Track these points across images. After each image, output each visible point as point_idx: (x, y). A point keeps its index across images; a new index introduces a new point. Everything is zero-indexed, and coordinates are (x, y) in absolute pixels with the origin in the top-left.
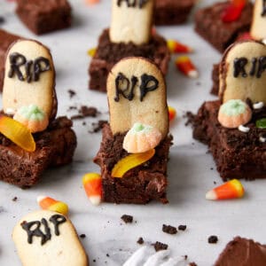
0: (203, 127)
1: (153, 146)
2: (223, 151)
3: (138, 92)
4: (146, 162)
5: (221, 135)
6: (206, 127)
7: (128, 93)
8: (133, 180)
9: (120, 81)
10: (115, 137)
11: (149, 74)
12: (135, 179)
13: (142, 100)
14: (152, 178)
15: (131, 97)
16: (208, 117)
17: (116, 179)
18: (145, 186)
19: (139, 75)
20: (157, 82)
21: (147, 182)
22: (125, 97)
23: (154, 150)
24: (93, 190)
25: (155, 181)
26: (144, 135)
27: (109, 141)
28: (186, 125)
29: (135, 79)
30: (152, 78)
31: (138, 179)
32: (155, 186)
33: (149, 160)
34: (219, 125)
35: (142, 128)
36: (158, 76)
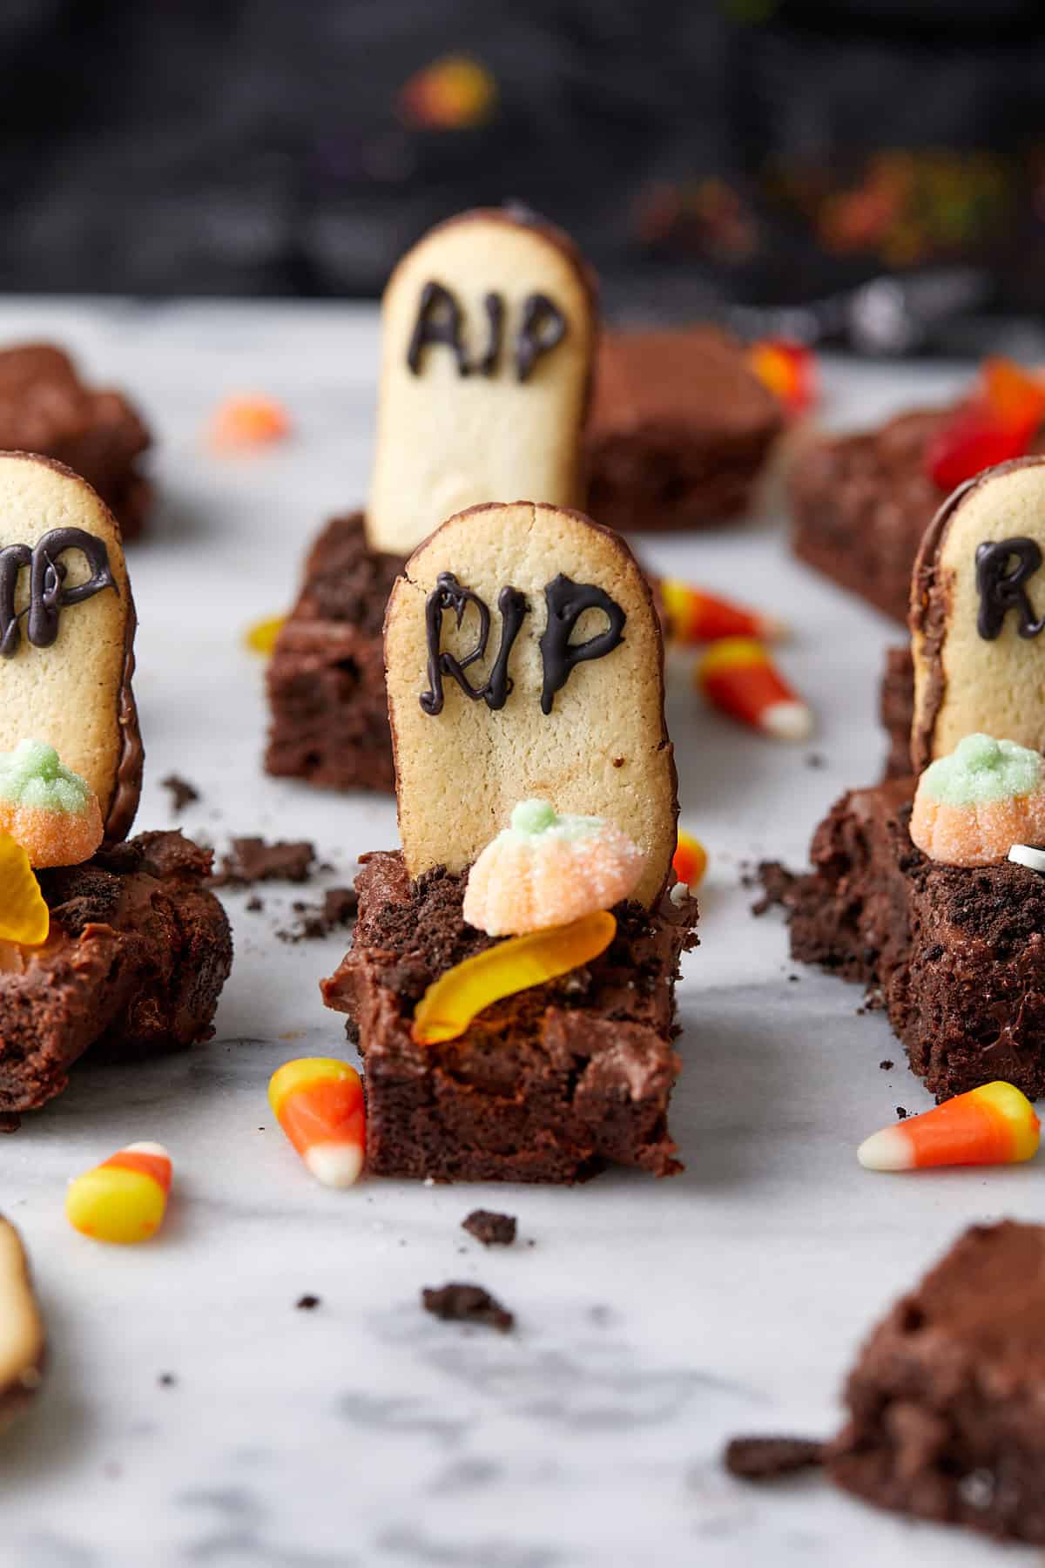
0: (839, 906)
1: (605, 896)
2: (935, 957)
3: (531, 668)
4: (576, 973)
5: (923, 901)
6: (856, 908)
7: (482, 675)
8: (514, 1057)
9: (449, 616)
10: (424, 889)
11: (582, 577)
12: (525, 1051)
13: (548, 706)
14: (602, 1043)
15: (500, 693)
16: (867, 857)
17: (436, 1054)
18: (572, 1082)
19: (534, 582)
20: (618, 615)
21: (581, 1062)
22: (470, 691)
23: (611, 922)
24: (325, 1126)
25: (619, 1057)
26: (563, 845)
27: (391, 908)
28: (759, 910)
29: (516, 604)
30: (597, 598)
31: (537, 1047)
32: (618, 1076)
33: (590, 966)
34: (914, 862)
35: (551, 819)
36: (621, 590)
